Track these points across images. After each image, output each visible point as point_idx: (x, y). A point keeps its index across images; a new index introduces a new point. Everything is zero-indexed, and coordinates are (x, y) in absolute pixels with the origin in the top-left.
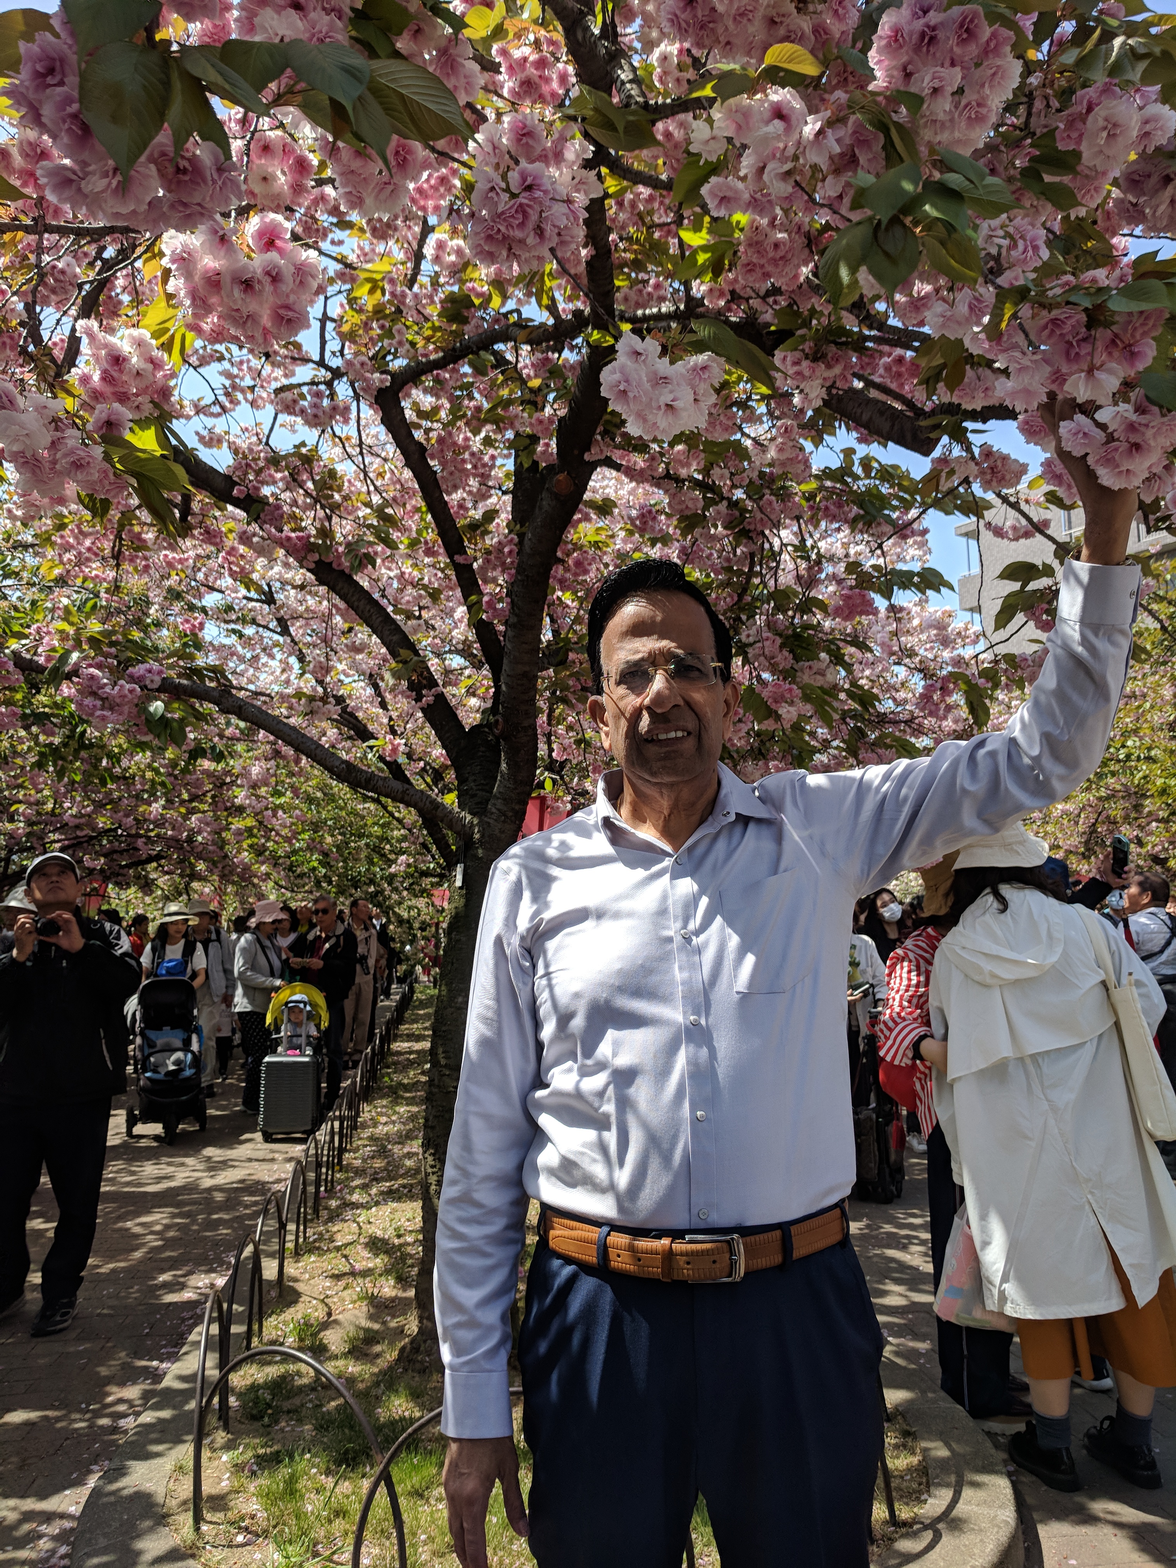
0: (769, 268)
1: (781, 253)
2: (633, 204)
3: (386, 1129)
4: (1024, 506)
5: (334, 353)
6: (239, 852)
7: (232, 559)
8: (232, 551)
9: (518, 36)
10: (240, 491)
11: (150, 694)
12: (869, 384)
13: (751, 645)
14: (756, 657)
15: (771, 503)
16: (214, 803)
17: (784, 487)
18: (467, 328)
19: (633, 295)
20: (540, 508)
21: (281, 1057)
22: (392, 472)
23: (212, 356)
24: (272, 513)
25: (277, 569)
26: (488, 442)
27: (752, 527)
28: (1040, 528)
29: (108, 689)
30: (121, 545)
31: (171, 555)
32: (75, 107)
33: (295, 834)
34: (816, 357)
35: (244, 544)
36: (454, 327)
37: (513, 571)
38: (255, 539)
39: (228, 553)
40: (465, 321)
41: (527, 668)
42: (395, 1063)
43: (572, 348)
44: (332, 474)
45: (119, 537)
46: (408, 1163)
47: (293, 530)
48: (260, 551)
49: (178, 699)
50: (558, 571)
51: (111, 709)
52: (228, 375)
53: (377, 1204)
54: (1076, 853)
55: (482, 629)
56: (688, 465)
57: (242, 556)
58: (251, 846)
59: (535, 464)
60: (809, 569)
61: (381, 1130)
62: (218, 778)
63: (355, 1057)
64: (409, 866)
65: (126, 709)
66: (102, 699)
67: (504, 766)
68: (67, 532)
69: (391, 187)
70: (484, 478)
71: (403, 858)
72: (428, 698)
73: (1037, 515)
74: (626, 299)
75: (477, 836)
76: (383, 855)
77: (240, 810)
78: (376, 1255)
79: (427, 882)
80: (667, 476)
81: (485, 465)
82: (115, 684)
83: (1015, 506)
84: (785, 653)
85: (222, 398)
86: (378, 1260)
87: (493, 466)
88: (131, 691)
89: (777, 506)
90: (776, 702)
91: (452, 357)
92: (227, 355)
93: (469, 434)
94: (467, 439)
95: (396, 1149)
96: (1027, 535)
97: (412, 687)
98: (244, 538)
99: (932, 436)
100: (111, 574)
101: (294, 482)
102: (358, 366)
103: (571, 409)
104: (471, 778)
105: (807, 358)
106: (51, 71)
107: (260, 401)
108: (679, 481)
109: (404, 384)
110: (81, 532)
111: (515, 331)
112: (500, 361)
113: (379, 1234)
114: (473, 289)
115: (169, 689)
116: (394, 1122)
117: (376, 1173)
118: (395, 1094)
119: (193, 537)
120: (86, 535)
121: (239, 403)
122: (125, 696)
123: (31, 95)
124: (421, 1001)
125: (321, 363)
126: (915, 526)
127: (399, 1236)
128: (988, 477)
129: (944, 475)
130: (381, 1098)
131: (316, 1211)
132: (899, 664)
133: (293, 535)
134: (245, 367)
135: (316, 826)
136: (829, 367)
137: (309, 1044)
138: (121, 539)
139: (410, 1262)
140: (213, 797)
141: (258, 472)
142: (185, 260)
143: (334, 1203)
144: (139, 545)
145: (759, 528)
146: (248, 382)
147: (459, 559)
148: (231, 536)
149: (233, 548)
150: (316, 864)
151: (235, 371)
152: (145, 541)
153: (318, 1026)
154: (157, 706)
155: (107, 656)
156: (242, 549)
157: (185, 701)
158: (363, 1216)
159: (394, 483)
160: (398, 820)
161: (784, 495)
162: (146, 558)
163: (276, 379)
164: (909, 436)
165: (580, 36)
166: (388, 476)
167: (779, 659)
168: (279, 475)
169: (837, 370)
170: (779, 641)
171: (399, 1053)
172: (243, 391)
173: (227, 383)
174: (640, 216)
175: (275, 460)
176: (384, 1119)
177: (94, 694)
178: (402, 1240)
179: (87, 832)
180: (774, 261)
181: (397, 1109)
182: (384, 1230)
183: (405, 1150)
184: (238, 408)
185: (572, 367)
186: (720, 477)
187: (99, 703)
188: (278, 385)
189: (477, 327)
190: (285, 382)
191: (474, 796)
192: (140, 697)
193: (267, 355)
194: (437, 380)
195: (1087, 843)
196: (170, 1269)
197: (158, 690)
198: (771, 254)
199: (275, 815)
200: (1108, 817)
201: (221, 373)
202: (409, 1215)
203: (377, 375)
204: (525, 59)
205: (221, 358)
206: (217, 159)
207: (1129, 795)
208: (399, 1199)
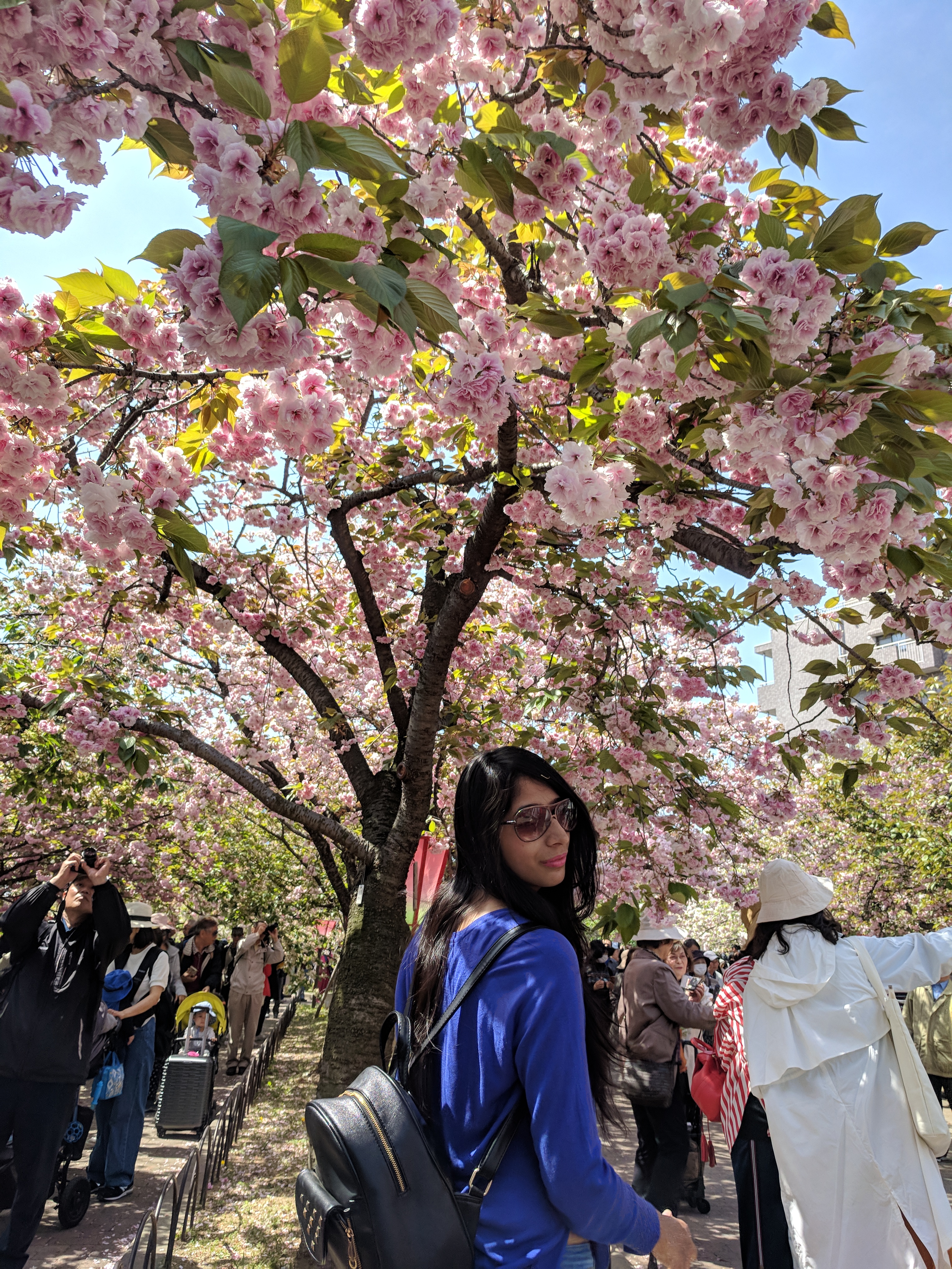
0: (640, 435)
1: (649, 425)
2: (536, 390)
3: (267, 1129)
4: (821, 620)
5: (293, 484)
6: (163, 876)
7: (196, 632)
8: (197, 626)
9: (467, 274)
10: (213, 580)
11: (125, 730)
12: (705, 524)
13: (608, 717)
14: (612, 727)
15: (625, 610)
16: (149, 833)
17: (634, 599)
18: (401, 470)
19: (528, 453)
20: (448, 604)
21: (182, 1057)
22: (329, 574)
23: (200, 480)
24: (235, 598)
25: (228, 644)
26: (409, 553)
27: (610, 627)
28: (833, 637)
29: (94, 724)
30: (111, 617)
31: (148, 626)
32: (215, 289)
33: (212, 863)
34: (670, 500)
35: (207, 621)
36: (391, 469)
37: (423, 650)
38: (217, 618)
39: (194, 628)
40: (400, 465)
41: (428, 726)
42: (276, 1071)
43: (479, 489)
44: (283, 572)
45: (110, 610)
46: (285, 1161)
47: (252, 611)
48: (220, 628)
49: (148, 736)
50: (457, 651)
51: (94, 740)
52: (210, 494)
53: (257, 1197)
54: (857, 915)
55: (394, 695)
56: (563, 578)
57: (204, 631)
58: (173, 870)
59: (442, 572)
60: (653, 661)
61: (264, 1130)
62: (154, 811)
63: (243, 1064)
64: (303, 895)
65: (106, 741)
66: (88, 731)
67: (403, 805)
68: (70, 603)
69: (389, 359)
70: (400, 582)
71: (298, 888)
72: (345, 747)
73: (833, 626)
74: (523, 456)
75: (377, 862)
76: (281, 886)
77: (169, 838)
78: (254, 1245)
79: (315, 912)
80: (547, 586)
81: (402, 572)
82: (100, 720)
83: (815, 619)
84: (635, 725)
85: (205, 512)
86: (256, 1249)
87: (409, 573)
88: (112, 727)
89: (630, 612)
90: (626, 763)
91: (388, 490)
92: (211, 480)
93: (396, 547)
94: (394, 550)
95: (275, 1149)
96: (824, 642)
97: (333, 737)
98: (209, 617)
99: (755, 561)
100: (99, 639)
101: (253, 576)
102: (317, 491)
103: (478, 532)
104: (375, 814)
105: (663, 500)
106: (201, 268)
107: (232, 515)
108: (554, 589)
109: (351, 507)
110: (83, 604)
111: (437, 475)
112: (420, 497)
113: (258, 1224)
114: (410, 443)
115: (142, 728)
116: (274, 1124)
117: (256, 1168)
118: (276, 1098)
119: (168, 613)
120: (85, 606)
121: (216, 515)
122: (107, 730)
123: (185, 281)
124: (301, 1019)
125: (283, 490)
126: (733, 634)
127: (275, 1227)
128: (796, 596)
129: (761, 593)
130: (264, 1101)
131: (203, 1201)
132: (713, 747)
133: (251, 614)
134: (224, 489)
135: (228, 859)
136: (679, 508)
137: (207, 1047)
138: (112, 612)
139: (284, 1252)
140: (149, 827)
141: (228, 566)
142: (254, 396)
143: (218, 1195)
144: (126, 617)
145: (615, 628)
146: (225, 500)
147: (380, 639)
148: (197, 615)
149: (198, 624)
150: (225, 889)
151: (216, 492)
152: (131, 614)
153: (216, 1031)
154: (130, 741)
155: (96, 699)
156: (205, 625)
157: (153, 738)
158: (245, 1206)
159: (329, 583)
160: (298, 857)
161: (634, 604)
162: (128, 628)
163: (246, 499)
164: (736, 563)
165: (513, 275)
166: (325, 577)
167: (629, 729)
168: (243, 570)
169: (685, 511)
170: (630, 715)
171: (281, 1063)
172: (220, 506)
173: (209, 500)
174: (539, 398)
175: (241, 558)
176: (265, 1120)
177: (82, 727)
178: (278, 1231)
179: (41, 850)
180: (644, 431)
181: (278, 1111)
182: (263, 1220)
183: (283, 1149)
184: (215, 519)
185: (479, 503)
186: (587, 588)
187: (85, 735)
188: (248, 504)
189: (409, 470)
190: (254, 502)
191: (376, 828)
192: (117, 733)
193: (243, 482)
194: (374, 507)
195: (866, 906)
196: (65, 1253)
197: (133, 728)
198: (642, 425)
199: (198, 844)
200: (882, 886)
201: (205, 493)
202: (286, 1207)
203: (331, 499)
204: (471, 289)
205: (206, 482)
206: (297, 328)
207: (899, 866)
208: (277, 1193)
